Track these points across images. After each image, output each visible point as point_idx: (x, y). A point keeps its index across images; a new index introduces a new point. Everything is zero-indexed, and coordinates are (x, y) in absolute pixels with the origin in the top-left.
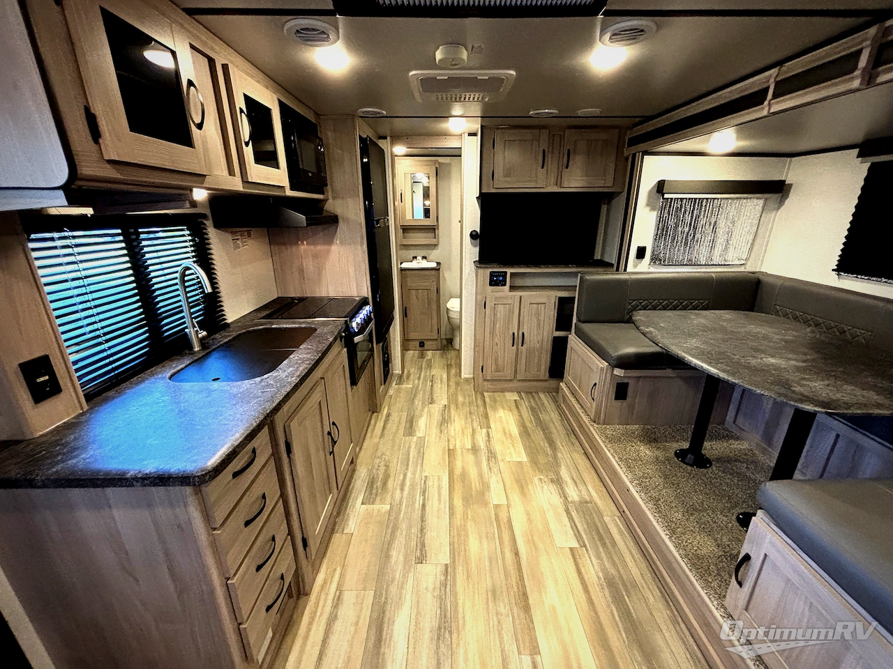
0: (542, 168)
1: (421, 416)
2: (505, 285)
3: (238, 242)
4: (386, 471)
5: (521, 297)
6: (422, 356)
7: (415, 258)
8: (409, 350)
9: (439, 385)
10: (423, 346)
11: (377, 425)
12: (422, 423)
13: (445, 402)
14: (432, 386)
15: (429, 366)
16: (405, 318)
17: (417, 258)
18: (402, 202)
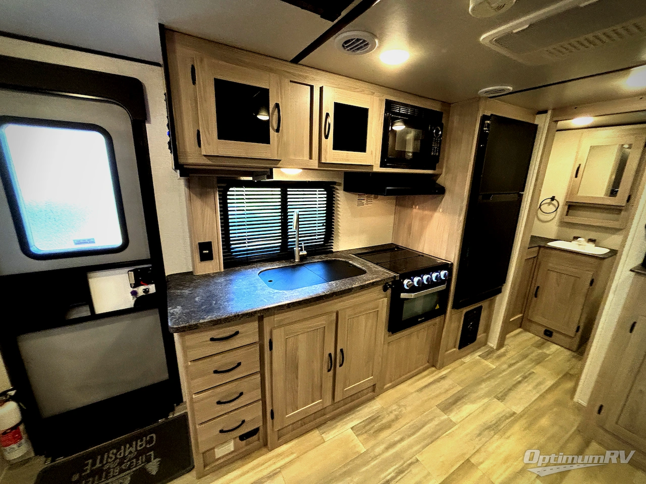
1: (473, 402)
3: (363, 201)
4: (393, 421)
6: (540, 345)
7: (576, 238)
8: (529, 332)
9: (530, 388)
10: (550, 336)
11: (426, 379)
12: (467, 409)
13: (518, 409)
14: (520, 382)
15: (539, 361)
16: (534, 297)
17: (579, 239)
18: (576, 177)
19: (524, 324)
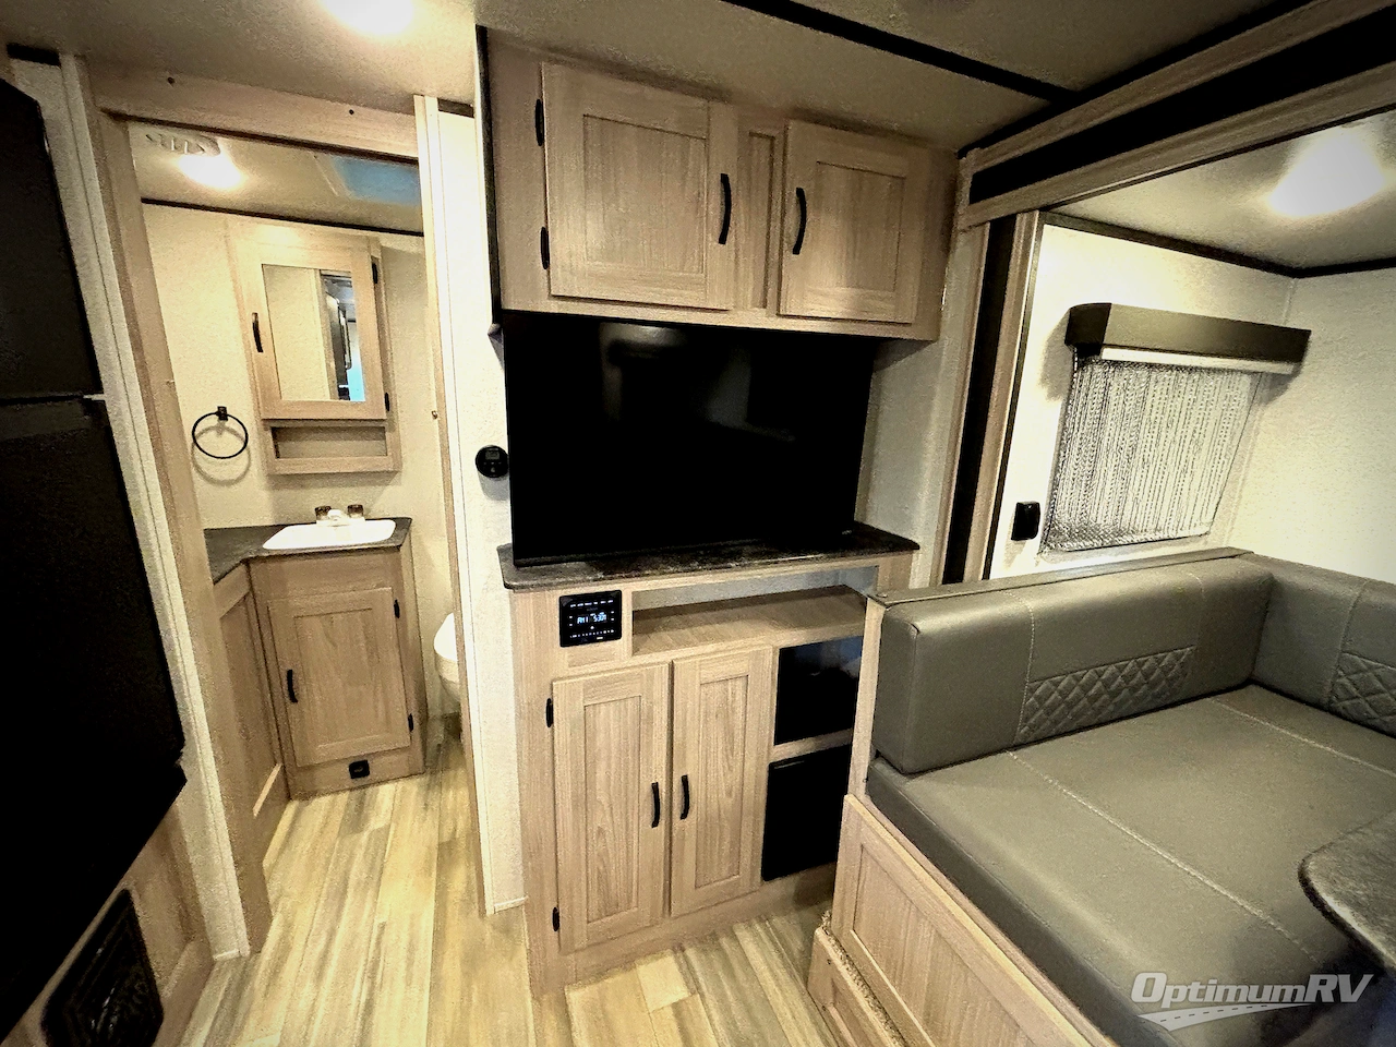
0: (722, 240)
2: (617, 635)
5: (672, 667)
6: (356, 820)
7: (322, 511)
10: (366, 772)
15: (377, 872)
16: (291, 706)
17: (330, 513)
18: (260, 349)
19: (294, 788)
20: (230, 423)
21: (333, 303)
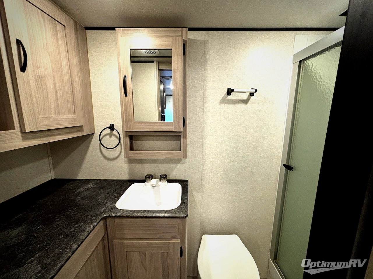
18: (126, 95)
20: (115, 132)
21: (162, 87)
